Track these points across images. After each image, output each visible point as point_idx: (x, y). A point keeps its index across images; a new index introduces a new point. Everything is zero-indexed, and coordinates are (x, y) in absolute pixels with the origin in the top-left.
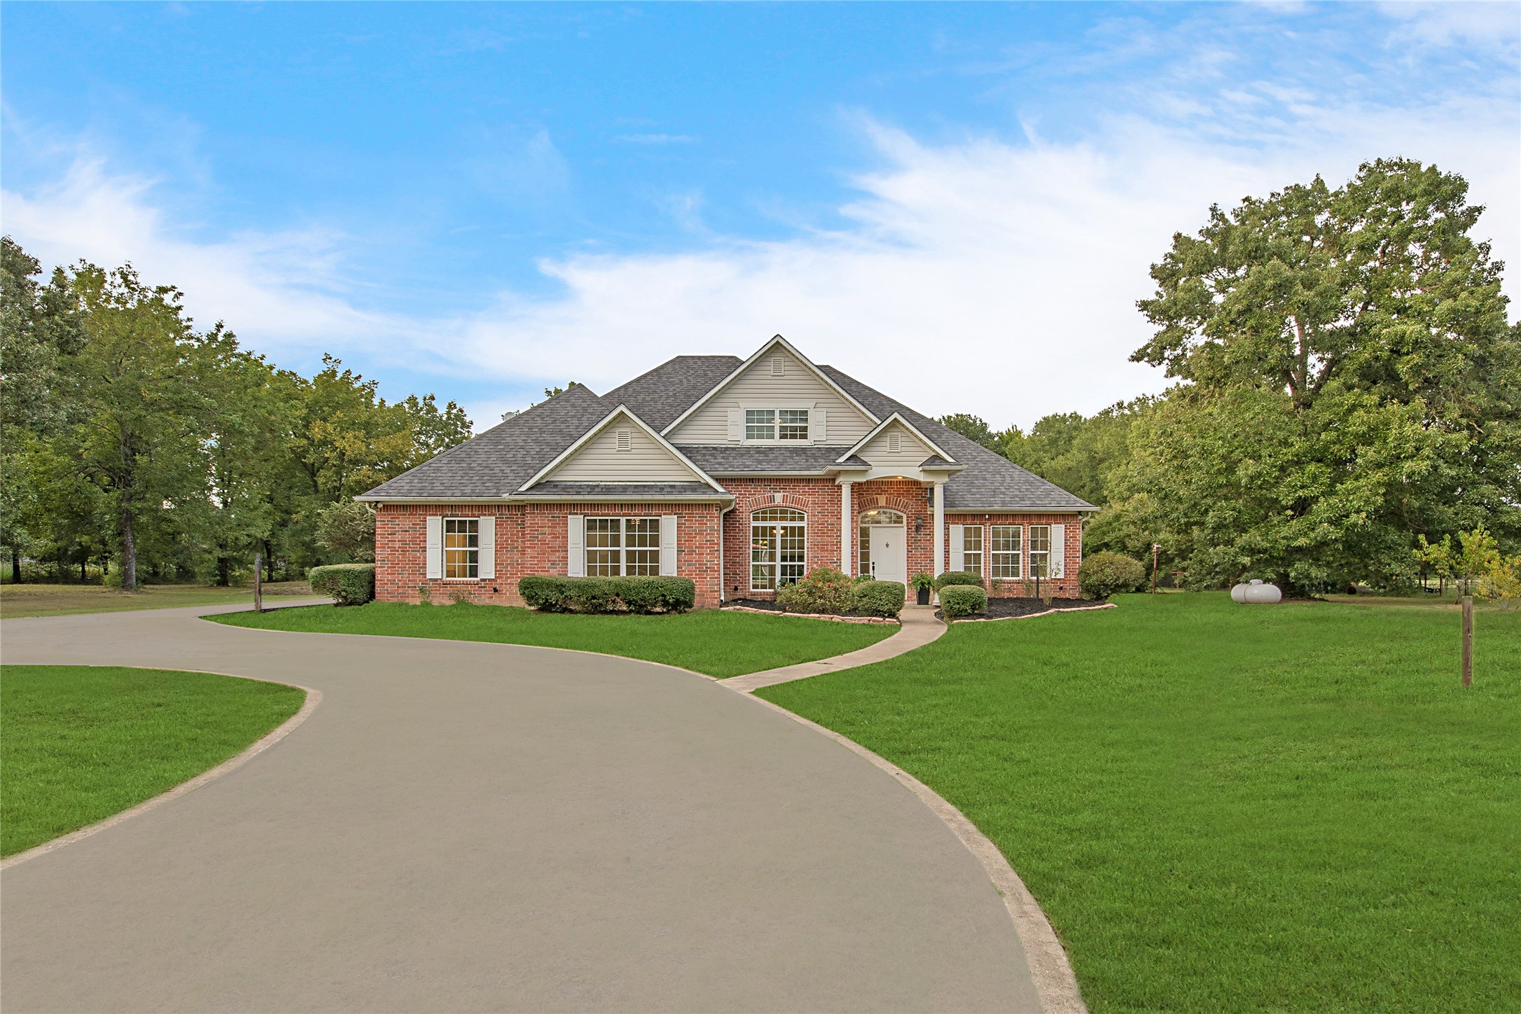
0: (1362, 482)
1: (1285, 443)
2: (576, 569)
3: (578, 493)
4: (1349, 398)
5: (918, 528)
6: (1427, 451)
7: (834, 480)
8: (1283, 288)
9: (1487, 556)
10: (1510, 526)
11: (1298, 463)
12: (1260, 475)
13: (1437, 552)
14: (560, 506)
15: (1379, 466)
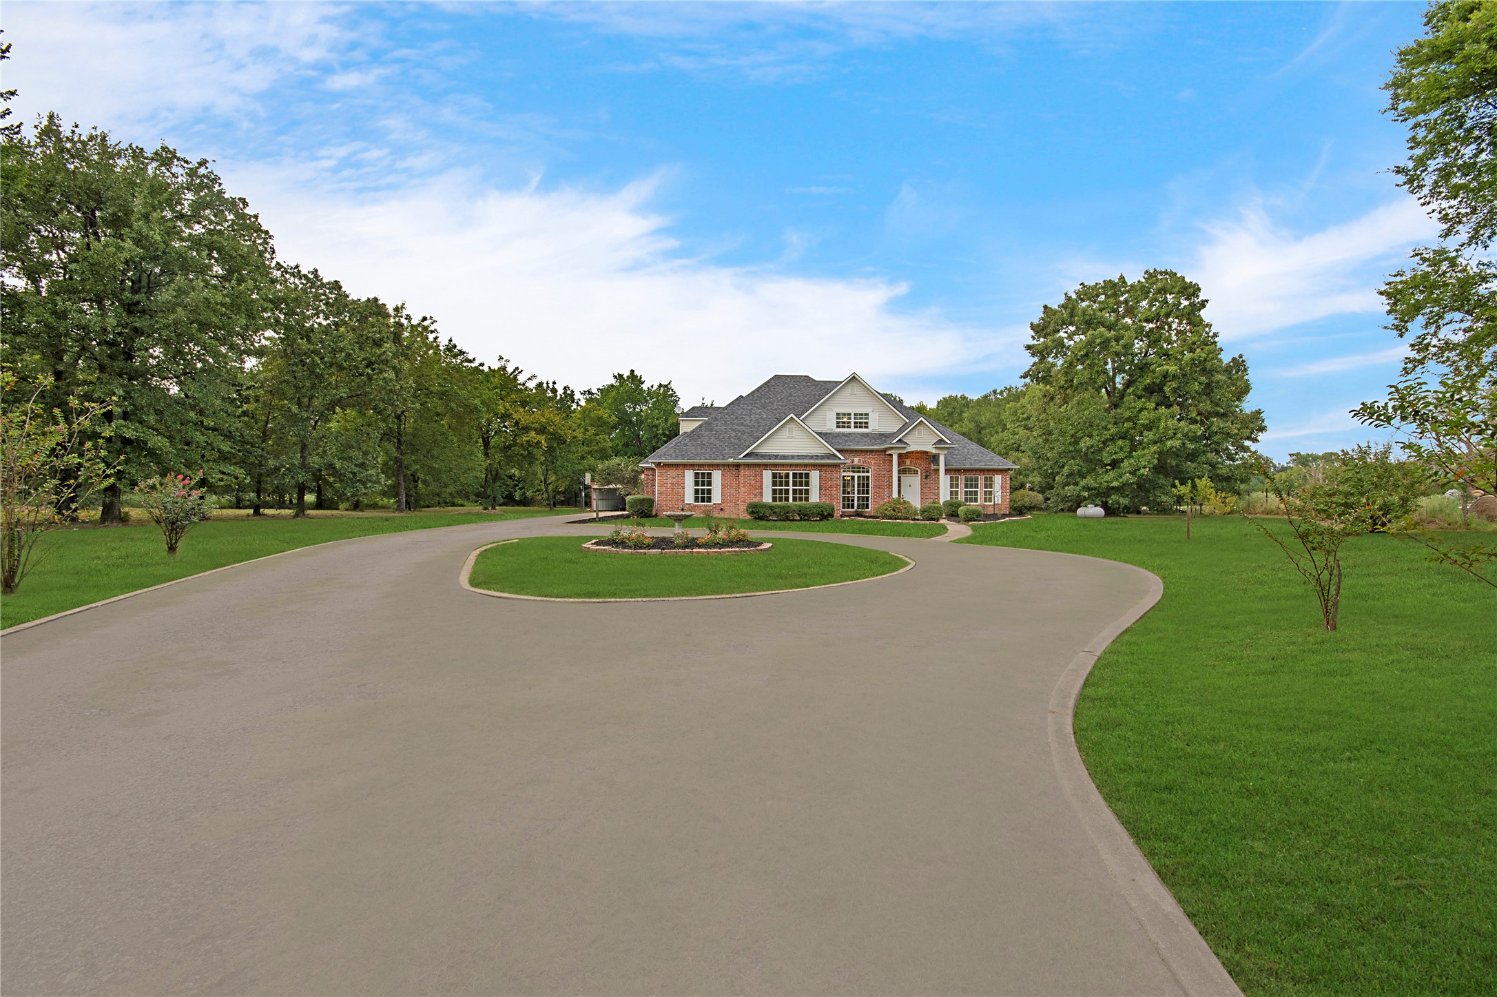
0: (1146, 451)
1: (1106, 428)
2: (767, 498)
3: (770, 459)
4: (1139, 404)
5: (926, 477)
6: (1179, 435)
7: (885, 451)
8: (1105, 344)
9: (1209, 491)
10: (1222, 476)
11: (1112, 440)
12: (1093, 446)
13: (1184, 490)
14: (759, 465)
15: (1155, 443)
